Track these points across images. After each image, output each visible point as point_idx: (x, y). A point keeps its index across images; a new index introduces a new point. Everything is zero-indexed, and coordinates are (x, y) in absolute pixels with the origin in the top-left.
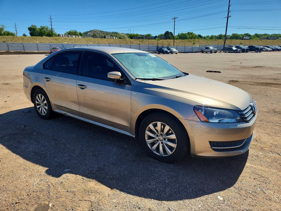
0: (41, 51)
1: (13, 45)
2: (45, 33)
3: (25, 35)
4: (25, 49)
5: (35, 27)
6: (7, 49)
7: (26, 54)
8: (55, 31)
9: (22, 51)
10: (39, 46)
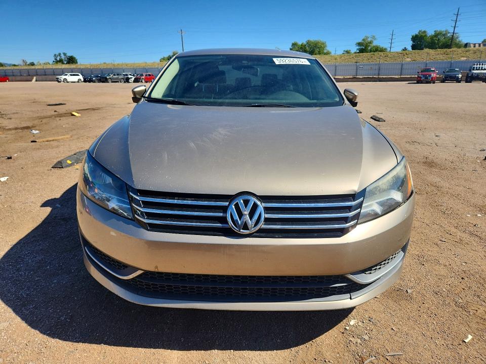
0: (405, 75)
1: (365, 67)
2: (438, 44)
3: (405, 49)
4: (380, 72)
5: (423, 35)
6: (354, 73)
7: (380, 81)
8: (460, 39)
9: (374, 77)
10: (404, 67)
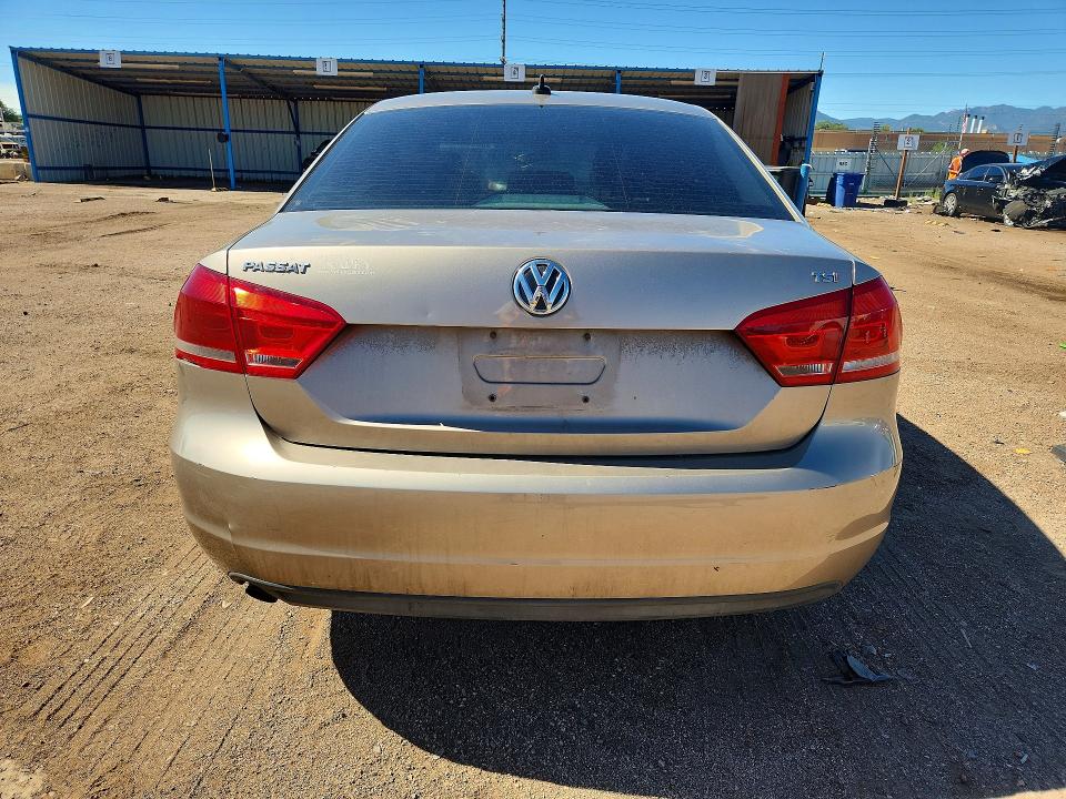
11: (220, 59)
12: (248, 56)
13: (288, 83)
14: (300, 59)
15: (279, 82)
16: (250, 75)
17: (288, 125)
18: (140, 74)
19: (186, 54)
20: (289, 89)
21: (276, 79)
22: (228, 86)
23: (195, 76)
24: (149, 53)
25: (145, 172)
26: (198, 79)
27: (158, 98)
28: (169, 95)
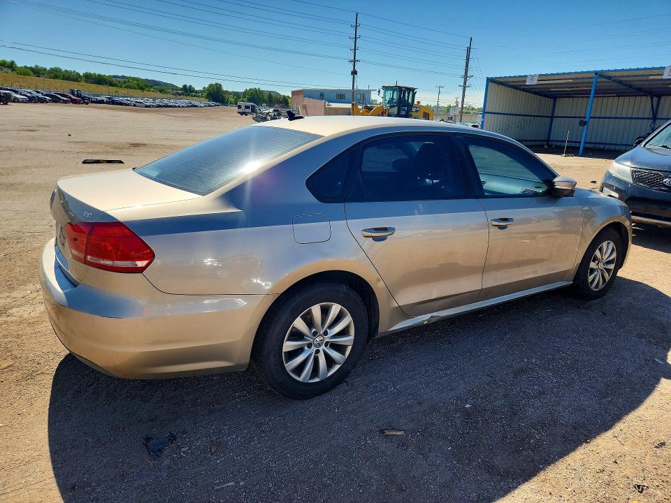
11: (596, 74)
12: (616, 70)
13: (650, 85)
14: (653, 68)
15: (643, 85)
16: (620, 82)
17: (648, 113)
18: (553, 86)
19: (576, 73)
20: (652, 88)
21: (641, 83)
22: (596, 90)
23: (585, 85)
24: (555, 74)
25: (545, 143)
26: (587, 87)
27: (566, 99)
28: (573, 97)
